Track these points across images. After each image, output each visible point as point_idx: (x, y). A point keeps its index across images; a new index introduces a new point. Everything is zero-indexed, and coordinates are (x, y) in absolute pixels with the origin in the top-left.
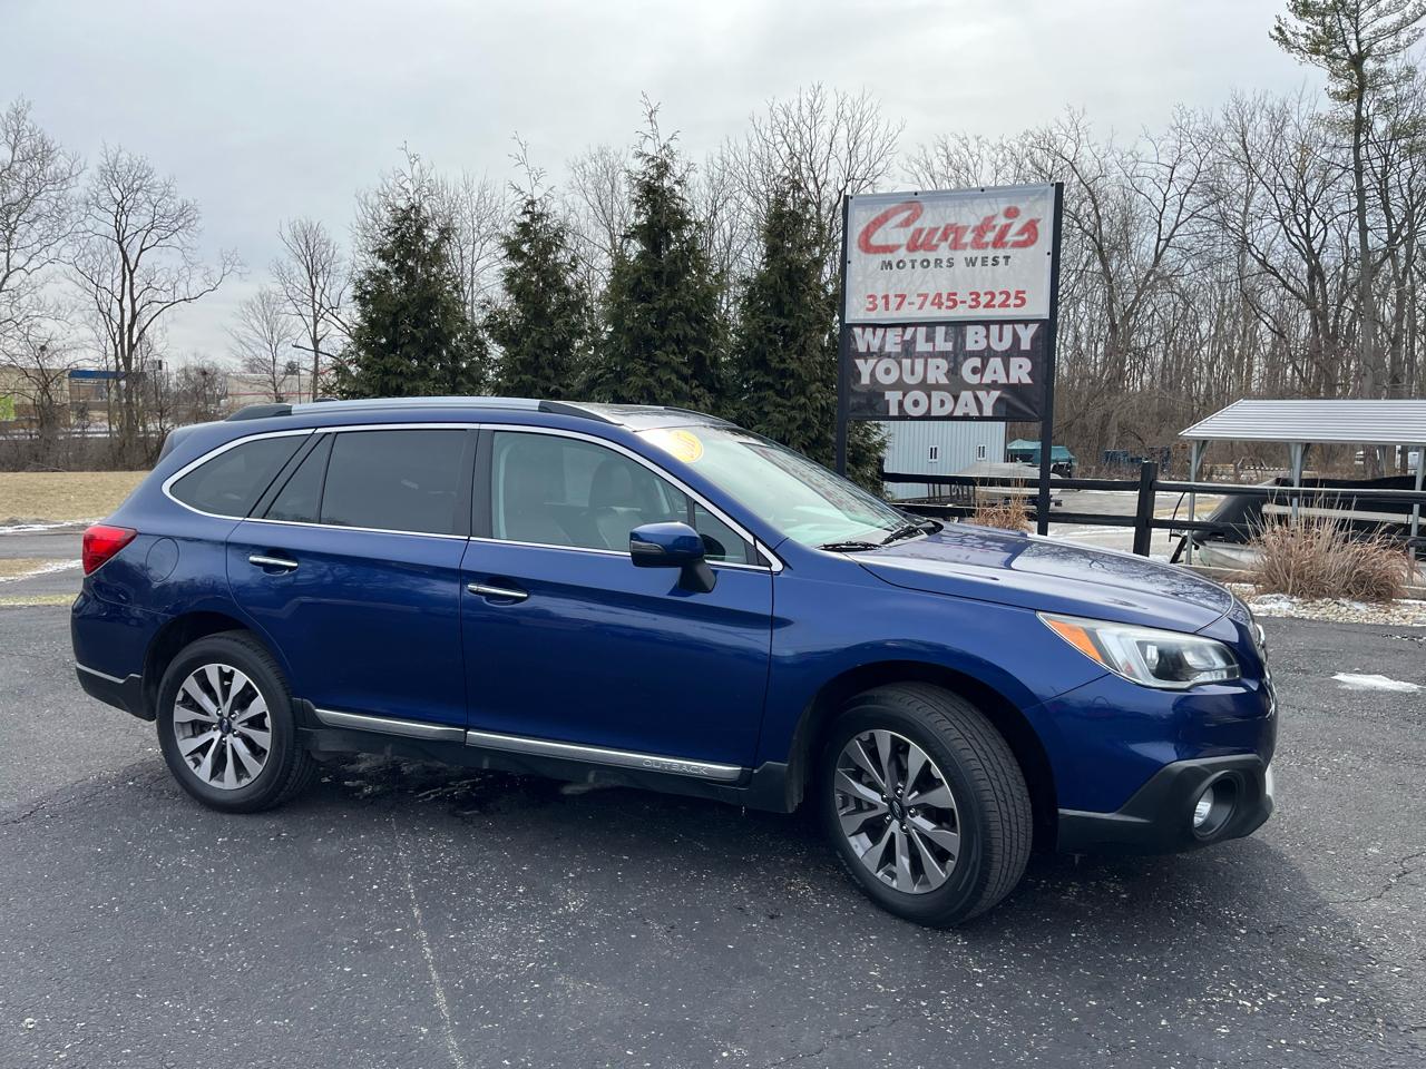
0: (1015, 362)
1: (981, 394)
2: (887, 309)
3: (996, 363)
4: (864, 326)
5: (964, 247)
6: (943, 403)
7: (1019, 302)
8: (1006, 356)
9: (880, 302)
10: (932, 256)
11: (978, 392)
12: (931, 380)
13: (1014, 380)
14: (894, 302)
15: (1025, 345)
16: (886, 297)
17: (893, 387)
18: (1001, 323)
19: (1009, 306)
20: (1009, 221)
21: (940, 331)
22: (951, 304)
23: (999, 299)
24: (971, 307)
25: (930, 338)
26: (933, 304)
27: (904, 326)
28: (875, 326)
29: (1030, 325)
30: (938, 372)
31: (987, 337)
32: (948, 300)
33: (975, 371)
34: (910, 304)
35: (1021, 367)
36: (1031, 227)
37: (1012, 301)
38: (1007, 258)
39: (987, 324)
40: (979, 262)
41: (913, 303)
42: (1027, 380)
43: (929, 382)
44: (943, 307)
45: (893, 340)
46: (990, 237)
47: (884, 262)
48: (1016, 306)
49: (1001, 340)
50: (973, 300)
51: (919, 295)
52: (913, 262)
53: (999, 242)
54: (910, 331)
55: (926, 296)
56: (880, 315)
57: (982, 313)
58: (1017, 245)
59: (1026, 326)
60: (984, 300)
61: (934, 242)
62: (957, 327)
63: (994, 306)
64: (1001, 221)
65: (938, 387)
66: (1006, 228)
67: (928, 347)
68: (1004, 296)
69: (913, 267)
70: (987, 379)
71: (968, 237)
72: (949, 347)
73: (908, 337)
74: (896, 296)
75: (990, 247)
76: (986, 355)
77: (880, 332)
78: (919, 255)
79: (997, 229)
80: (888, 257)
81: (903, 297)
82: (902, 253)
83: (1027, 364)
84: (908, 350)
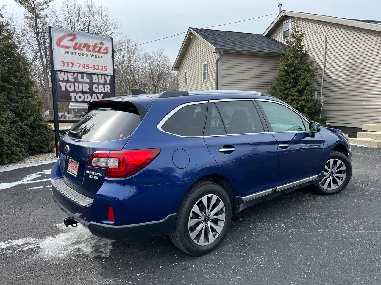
0: (106, 86)
1: (98, 95)
2: (68, 66)
3: (101, 86)
4: (61, 71)
5: (90, 51)
6: (88, 97)
7: (105, 69)
8: (104, 84)
9: (66, 64)
10: (81, 52)
11: (97, 94)
12: (84, 90)
13: (106, 91)
14: (70, 65)
15: (108, 82)
16: (68, 63)
17: (73, 92)
18: (101, 75)
19: (103, 70)
20: (101, 46)
21: (85, 75)
22: (87, 68)
23: (100, 68)
24: (93, 69)
25: (82, 78)
26: (82, 67)
27: (74, 73)
28: (65, 72)
29: (109, 76)
30: (86, 88)
31: (98, 78)
32: (87, 66)
33: (96, 88)
34: (75, 66)
35: (108, 88)
36: (106, 49)
37: (104, 69)
38: (102, 56)
39: (98, 75)
40: (94, 56)
41: (76, 66)
42: (109, 92)
43: (84, 91)
44: (85, 68)
45: (71, 78)
46: (97, 49)
47: (66, 51)
48: (105, 70)
49: (102, 80)
50: (93, 67)
51: (78, 64)
52: (76, 53)
53: (99, 52)
54: (76, 74)
55: (80, 64)
56: (66, 68)
57: (96, 71)
58: (103, 53)
59: (108, 76)
60: (96, 67)
61: (82, 48)
62: (90, 75)
63: (99, 70)
64: (99, 45)
65: (86, 92)
66: (100, 48)
67: (82, 80)
68: (101, 67)
69: (76, 55)
70: (100, 91)
71: (91, 48)
72: (88, 81)
73: (75, 76)
74: (71, 63)
75: (97, 52)
76: (99, 84)
77: (66, 74)
78: (78, 51)
79: (98, 48)
80: (67, 50)
81: (73, 63)
82: (71, 50)
83: (109, 87)
84: (76, 81)
